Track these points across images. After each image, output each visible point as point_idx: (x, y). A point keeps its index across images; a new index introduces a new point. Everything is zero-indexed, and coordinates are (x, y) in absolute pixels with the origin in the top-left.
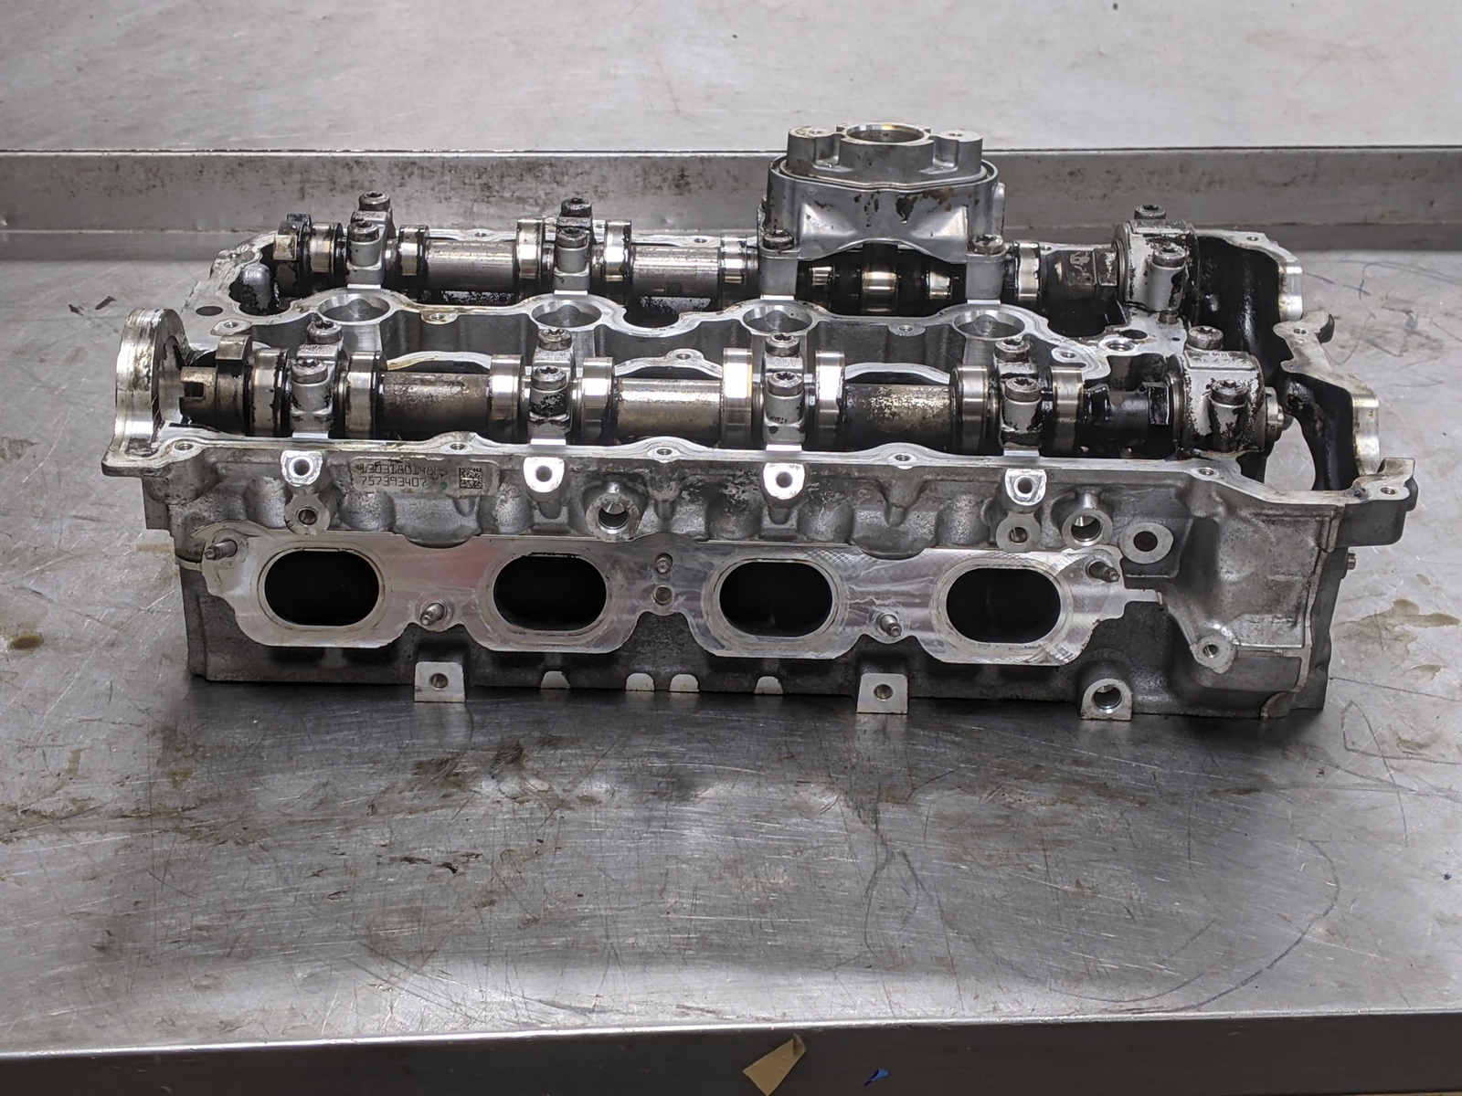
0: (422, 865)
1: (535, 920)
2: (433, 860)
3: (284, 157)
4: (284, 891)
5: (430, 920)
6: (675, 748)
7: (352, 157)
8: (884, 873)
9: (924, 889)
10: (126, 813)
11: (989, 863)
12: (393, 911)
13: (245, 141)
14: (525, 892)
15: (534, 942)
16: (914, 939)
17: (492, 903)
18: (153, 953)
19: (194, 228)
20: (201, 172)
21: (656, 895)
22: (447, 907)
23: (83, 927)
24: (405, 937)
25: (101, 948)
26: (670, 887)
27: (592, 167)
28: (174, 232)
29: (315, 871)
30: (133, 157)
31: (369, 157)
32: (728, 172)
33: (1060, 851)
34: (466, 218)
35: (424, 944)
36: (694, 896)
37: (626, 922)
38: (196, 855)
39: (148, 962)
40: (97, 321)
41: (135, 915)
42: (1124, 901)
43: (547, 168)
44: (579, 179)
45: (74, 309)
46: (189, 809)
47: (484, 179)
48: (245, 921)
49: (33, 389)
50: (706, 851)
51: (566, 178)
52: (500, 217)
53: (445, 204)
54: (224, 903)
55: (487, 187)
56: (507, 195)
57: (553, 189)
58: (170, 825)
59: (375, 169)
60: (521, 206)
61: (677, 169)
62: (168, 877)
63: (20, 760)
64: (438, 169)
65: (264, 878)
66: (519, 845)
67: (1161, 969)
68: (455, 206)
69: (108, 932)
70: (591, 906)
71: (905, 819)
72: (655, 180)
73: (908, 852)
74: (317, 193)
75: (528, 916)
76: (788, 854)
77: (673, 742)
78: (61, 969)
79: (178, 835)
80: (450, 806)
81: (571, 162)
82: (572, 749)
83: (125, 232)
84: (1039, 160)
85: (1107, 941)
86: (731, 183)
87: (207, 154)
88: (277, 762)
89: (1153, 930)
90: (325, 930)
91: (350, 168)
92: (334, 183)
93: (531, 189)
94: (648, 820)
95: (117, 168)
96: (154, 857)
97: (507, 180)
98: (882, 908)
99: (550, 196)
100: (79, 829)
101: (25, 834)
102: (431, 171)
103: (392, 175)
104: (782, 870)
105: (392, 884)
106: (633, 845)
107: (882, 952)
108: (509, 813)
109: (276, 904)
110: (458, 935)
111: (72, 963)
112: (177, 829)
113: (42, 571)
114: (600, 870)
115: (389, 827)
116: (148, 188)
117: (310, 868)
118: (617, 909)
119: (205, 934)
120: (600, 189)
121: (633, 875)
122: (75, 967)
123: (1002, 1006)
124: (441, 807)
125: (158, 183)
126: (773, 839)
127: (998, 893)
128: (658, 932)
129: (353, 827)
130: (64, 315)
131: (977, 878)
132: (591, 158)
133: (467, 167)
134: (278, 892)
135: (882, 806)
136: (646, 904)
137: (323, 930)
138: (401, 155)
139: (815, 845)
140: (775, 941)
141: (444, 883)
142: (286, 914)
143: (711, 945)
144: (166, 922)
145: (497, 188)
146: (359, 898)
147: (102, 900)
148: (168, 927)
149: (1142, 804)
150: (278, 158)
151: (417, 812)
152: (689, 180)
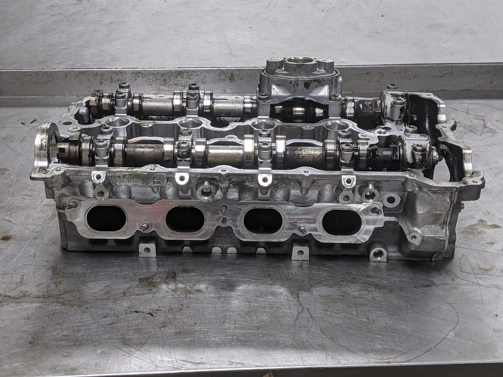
0: (141, 313)
1: (180, 332)
2: (145, 312)
3: (95, 71)
4: (93, 323)
5: (144, 332)
6: (228, 273)
7: (118, 71)
8: (301, 316)
9: (315, 321)
10: (40, 296)
11: (337, 312)
12: (131, 330)
13: (82, 65)
14: (177, 323)
15: (180, 340)
16: (311, 338)
17: (165, 326)
18: (48, 344)
19: (65, 96)
20: (66, 76)
21: (222, 324)
22: (150, 328)
23: (24, 336)
24: (135, 339)
25: (31, 343)
26: (227, 321)
27: (201, 73)
28: (58, 97)
29: (105, 316)
30: (43, 71)
31: (124, 70)
32: (248, 74)
33: (362, 307)
34: (157, 91)
35: (141, 341)
36: (235, 324)
37: (211, 333)
38: (63, 311)
39: (46, 347)
40: (31, 127)
41: (42, 332)
42: (384, 325)
43: (185, 74)
44: (196, 77)
45: (23, 124)
46: (61, 295)
47: (164, 78)
48: (80, 333)
49: (9, 151)
50: (239, 308)
51: (192, 77)
52: (169, 91)
53: (150, 86)
54: (73, 327)
55: (165, 80)
56: (172, 83)
57: (188, 81)
58: (54, 300)
59: (126, 74)
60: (176, 86)
61: (230, 74)
62: (54, 318)
63: (3, 278)
64: (148, 74)
65: (87, 318)
66: (174, 306)
67: (396, 348)
68: (154, 87)
69: (33, 337)
70: (199, 327)
71: (308, 297)
72: (223, 77)
73: (309, 308)
74: (106, 83)
75: (178, 331)
76: (267, 309)
77: (228, 270)
78: (16, 350)
79: (58, 304)
80: (151, 293)
81: (194, 71)
82: (193, 273)
83: (41, 97)
84: (355, 69)
85: (378, 338)
86: (249, 78)
87: (68, 70)
88: (92, 278)
89: (394, 334)
90: (108, 336)
91: (118, 74)
92: (112, 79)
93: (180, 81)
94: (219, 298)
95: (38, 75)
96: (49, 312)
97: (172, 78)
98: (300, 327)
99: (186, 83)
100: (24, 302)
101: (5, 304)
102: (145, 75)
103: (132, 76)
104: (265, 315)
105: (131, 320)
106: (214, 306)
107: (300, 343)
108: (171, 295)
109: (91, 327)
110: (153, 338)
111: (21, 348)
112: (57, 302)
113: (11, 214)
114: (202, 315)
115: (130, 300)
116: (48, 82)
117: (103, 315)
118: (208, 328)
119: (66, 338)
120: (204, 81)
121: (214, 316)
122: (22, 349)
123: (341, 361)
124: (148, 294)
125: (52, 80)
126: (262, 304)
127: (340, 322)
128: (222, 336)
129: (118, 301)
130: (20, 126)
131: (333, 317)
132: (200, 70)
133: (158, 73)
134: (91, 323)
135: (300, 292)
136: (218, 327)
137: (107, 336)
138: (135, 69)
139: (277, 306)
140: (263, 339)
141: (149, 320)
142: (94, 331)
143: (241, 341)
144: (53, 334)
145: (168, 81)
146: (119, 325)
147: (31, 326)
148: (54, 336)
149: (390, 291)
150: (93, 71)
151: (139, 295)
152: (234, 77)
